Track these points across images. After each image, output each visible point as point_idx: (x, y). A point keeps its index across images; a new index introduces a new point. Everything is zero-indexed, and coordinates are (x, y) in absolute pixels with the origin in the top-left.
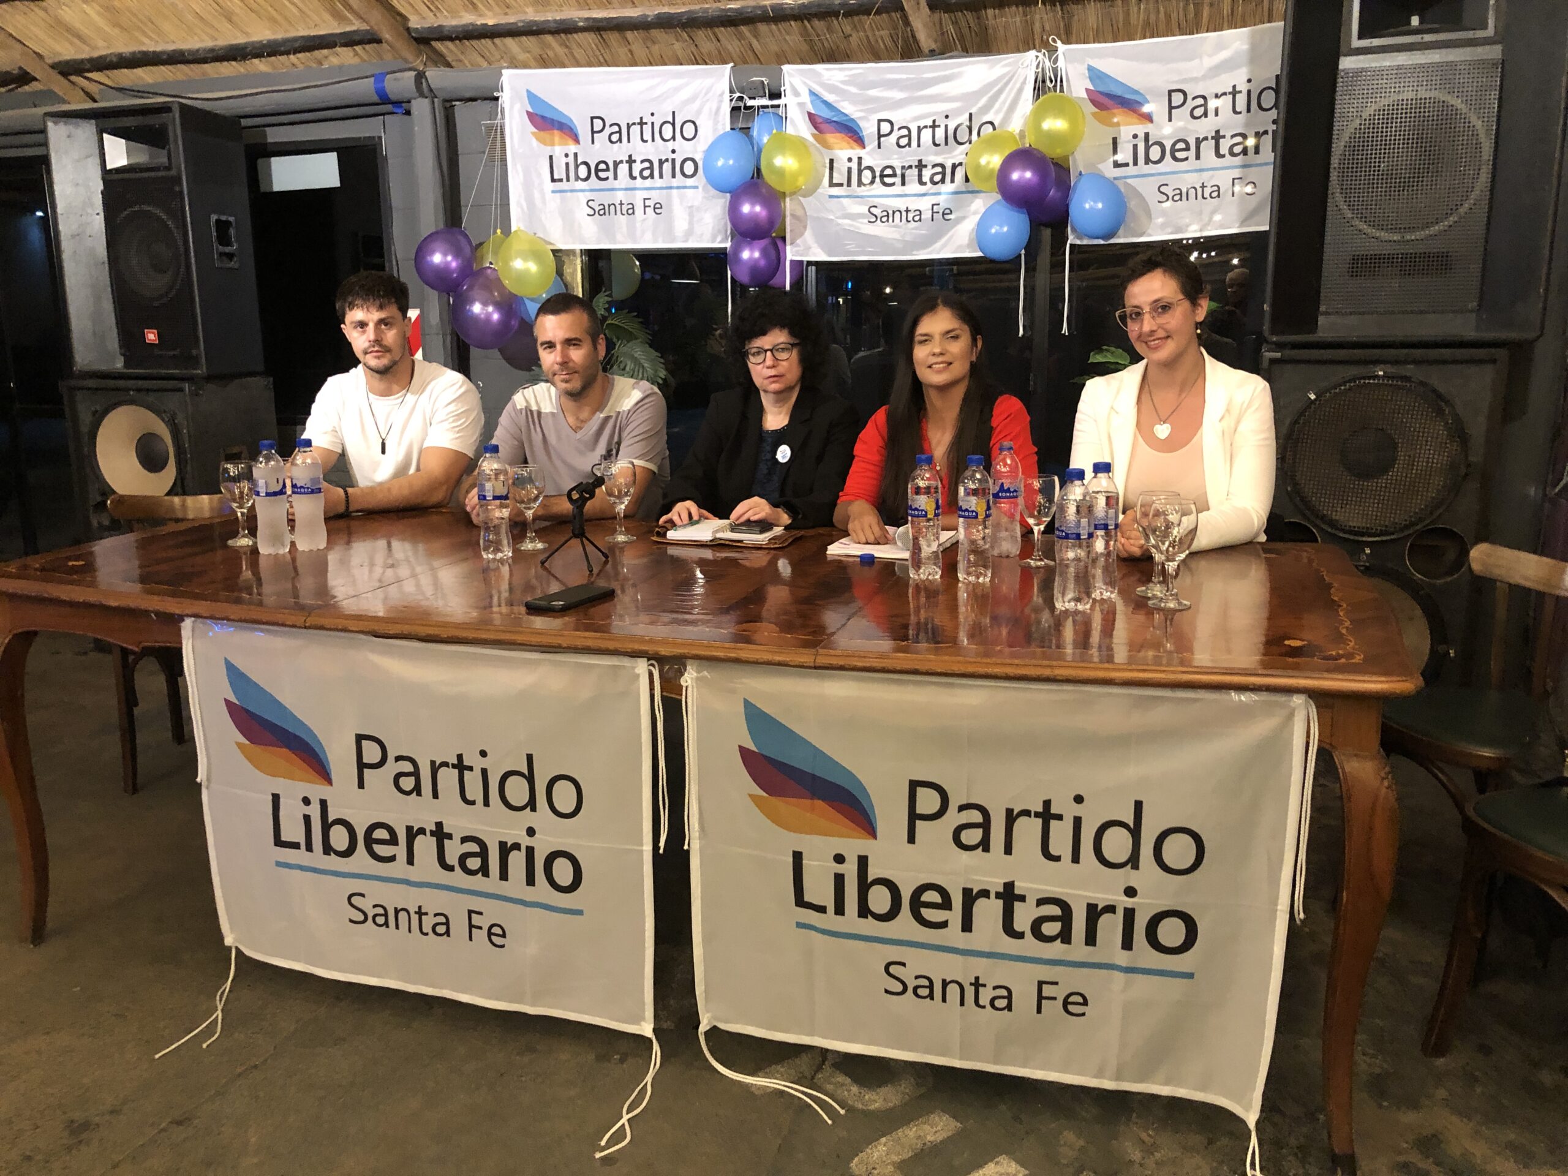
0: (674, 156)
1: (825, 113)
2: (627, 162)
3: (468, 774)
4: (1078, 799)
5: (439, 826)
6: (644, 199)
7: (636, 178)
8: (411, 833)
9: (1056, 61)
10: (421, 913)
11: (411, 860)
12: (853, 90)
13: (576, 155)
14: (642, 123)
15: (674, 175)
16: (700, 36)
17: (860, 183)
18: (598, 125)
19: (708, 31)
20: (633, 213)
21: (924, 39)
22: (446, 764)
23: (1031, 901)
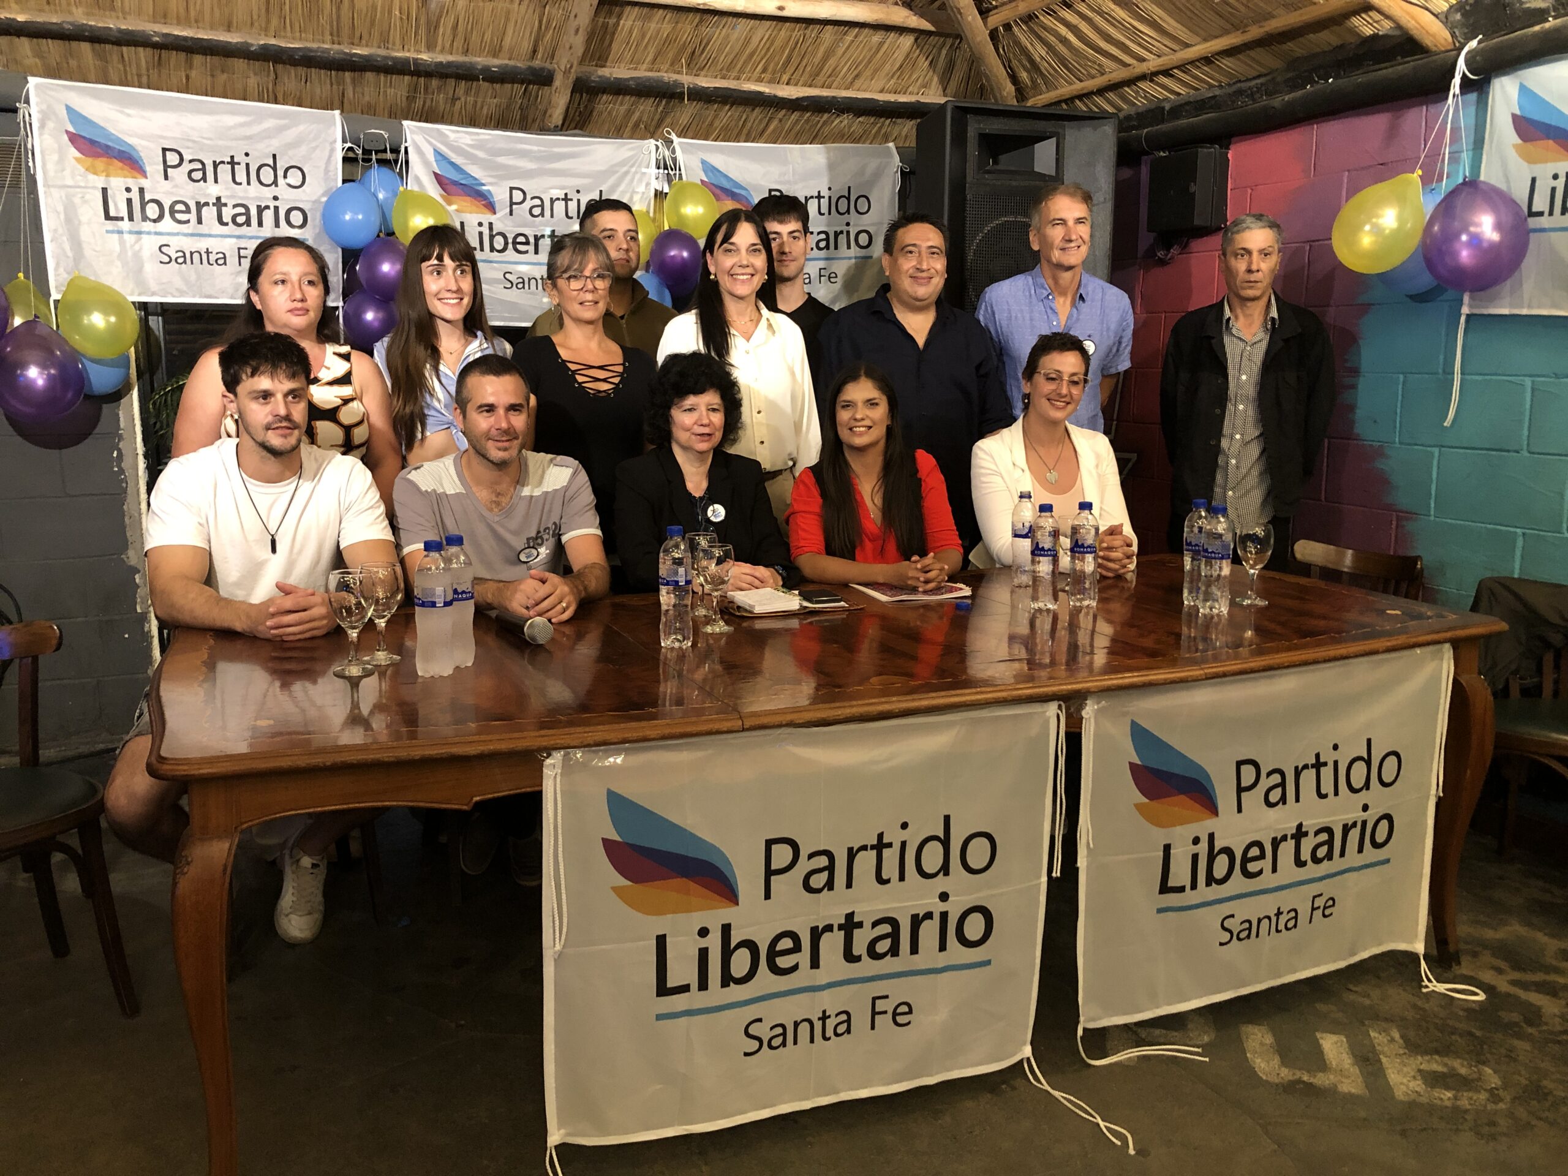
0: (277, 203)
2: (214, 204)
3: (886, 852)
4: (1336, 747)
5: (850, 916)
6: (239, 249)
7: (227, 224)
8: (816, 934)
9: (674, 152)
10: (824, 1017)
11: (815, 964)
12: (481, 154)
13: (142, 191)
14: (233, 163)
15: (277, 225)
16: (289, 73)
17: (492, 249)
18: (172, 158)
19: (302, 71)
20: (225, 263)
21: (557, 115)
22: (864, 848)
23: (1312, 834)
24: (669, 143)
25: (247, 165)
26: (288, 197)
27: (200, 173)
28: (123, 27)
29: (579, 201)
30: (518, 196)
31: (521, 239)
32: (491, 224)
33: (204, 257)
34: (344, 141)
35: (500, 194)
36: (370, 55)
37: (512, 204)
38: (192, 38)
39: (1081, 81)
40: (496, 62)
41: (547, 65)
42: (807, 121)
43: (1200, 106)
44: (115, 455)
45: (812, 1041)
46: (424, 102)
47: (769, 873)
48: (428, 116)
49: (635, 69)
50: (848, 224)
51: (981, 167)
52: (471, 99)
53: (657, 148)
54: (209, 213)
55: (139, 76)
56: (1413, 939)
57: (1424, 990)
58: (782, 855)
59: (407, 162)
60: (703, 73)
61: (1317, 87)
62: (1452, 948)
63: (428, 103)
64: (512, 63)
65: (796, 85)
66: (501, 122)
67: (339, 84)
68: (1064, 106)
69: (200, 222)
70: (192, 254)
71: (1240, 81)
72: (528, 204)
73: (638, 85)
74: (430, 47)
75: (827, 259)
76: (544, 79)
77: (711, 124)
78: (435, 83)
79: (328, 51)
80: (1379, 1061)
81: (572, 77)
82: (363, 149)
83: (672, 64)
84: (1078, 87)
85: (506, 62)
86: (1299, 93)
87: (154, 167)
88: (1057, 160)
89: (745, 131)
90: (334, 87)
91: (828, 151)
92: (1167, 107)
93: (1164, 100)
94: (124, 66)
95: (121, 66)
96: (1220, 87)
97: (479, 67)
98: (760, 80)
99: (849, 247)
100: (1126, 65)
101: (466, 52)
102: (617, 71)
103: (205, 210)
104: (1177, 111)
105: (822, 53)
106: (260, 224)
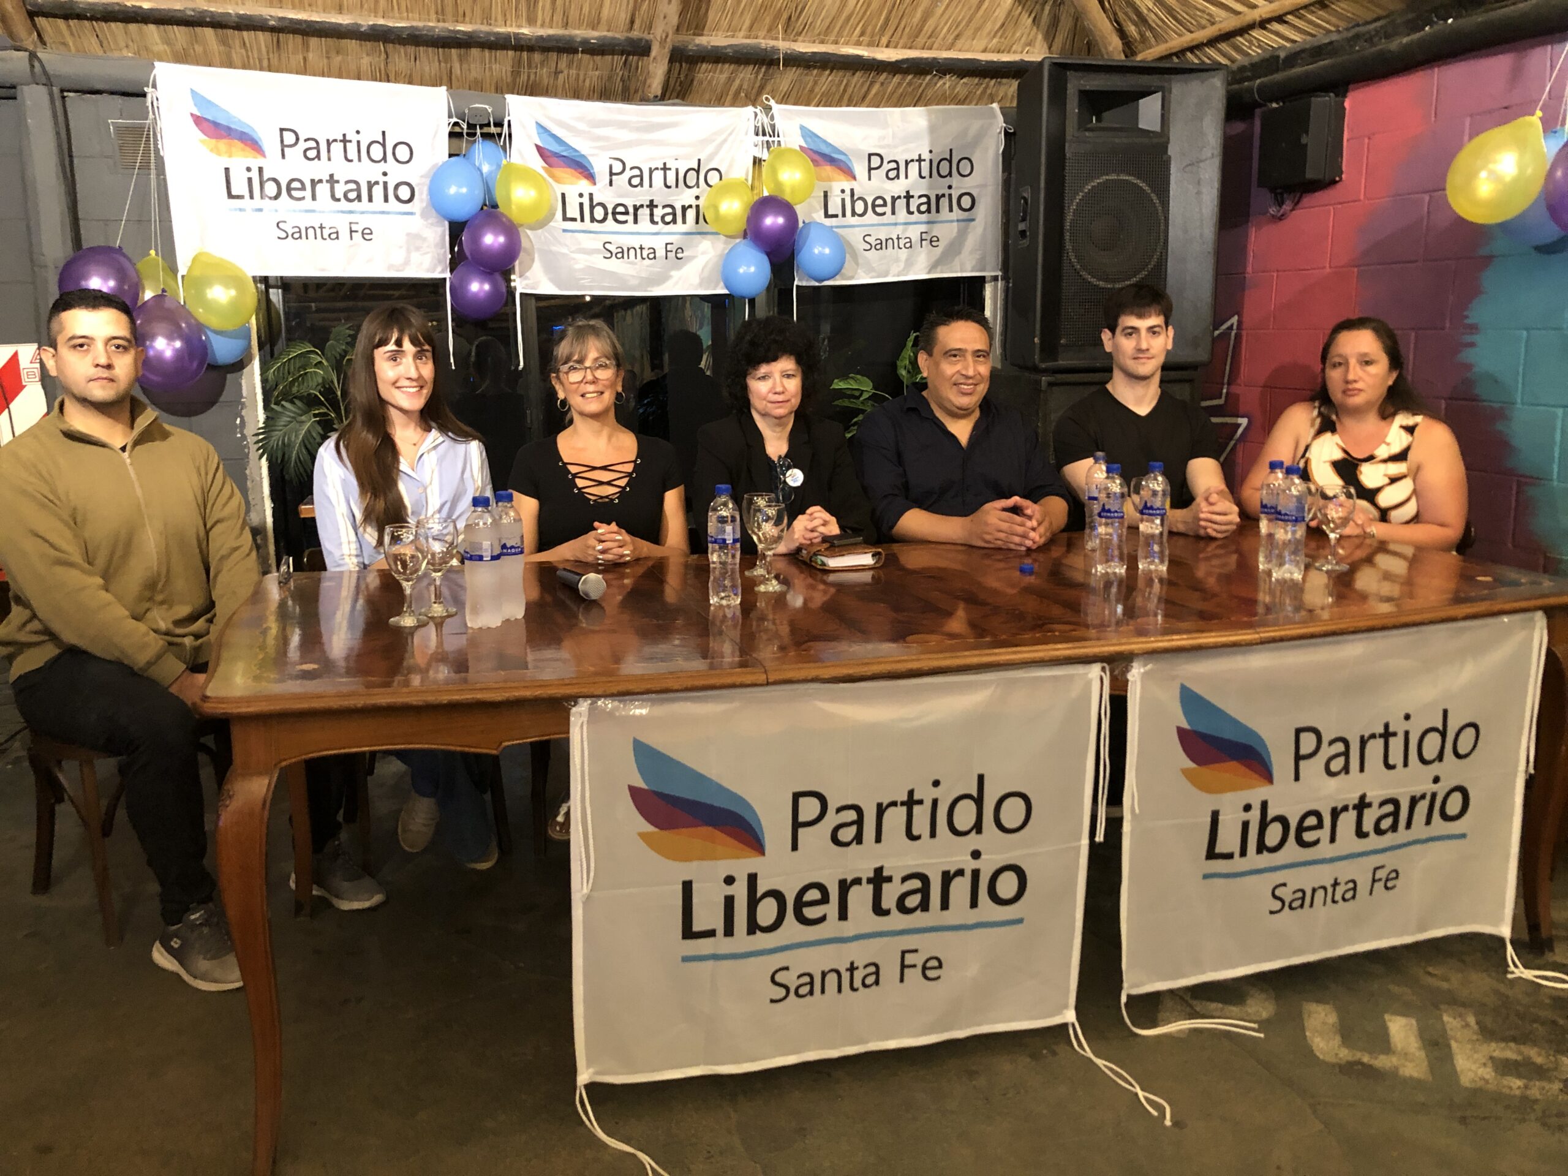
0: (385, 179)
1: (554, 147)
2: (327, 181)
3: (917, 809)
4: (1407, 717)
5: (879, 871)
6: (351, 224)
7: (339, 200)
8: (844, 887)
9: (772, 118)
10: (852, 969)
11: (843, 915)
12: (582, 126)
13: (261, 170)
14: (345, 141)
15: (386, 200)
16: (399, 53)
17: (593, 219)
18: (289, 138)
19: (411, 49)
20: (337, 238)
21: (656, 85)
22: (894, 804)
23: (1375, 805)
24: (768, 109)
25: (358, 142)
26: (396, 173)
27: (315, 151)
28: (242, 12)
29: (677, 170)
30: (617, 167)
31: (621, 209)
32: (591, 195)
33: (318, 231)
34: (450, 116)
35: (600, 168)
36: (474, 32)
37: (612, 174)
38: (306, 21)
39: (1191, 32)
40: (596, 34)
41: (646, 36)
42: (910, 84)
43: (1317, 52)
45: (840, 991)
46: (529, 77)
47: (797, 825)
48: (532, 90)
49: (733, 36)
50: (950, 187)
51: (1083, 125)
52: (573, 72)
53: (756, 115)
54: (323, 190)
55: (260, 61)
56: (1498, 922)
57: (1510, 976)
58: (809, 809)
59: (510, 135)
60: (800, 38)
61: (1436, 27)
63: (532, 77)
64: (610, 34)
65: (896, 47)
66: (604, 94)
67: (446, 62)
68: (1175, 59)
69: (314, 198)
70: (307, 229)
71: (1358, 25)
72: (628, 173)
73: (736, 52)
74: (531, 21)
75: (928, 223)
76: (641, 49)
77: (812, 91)
78: (537, 57)
79: (433, 28)
80: (1449, 1046)
81: (669, 46)
82: (468, 123)
83: (770, 30)
84: (1188, 39)
85: (605, 33)
86: (1416, 36)
87: (272, 147)
88: (1163, 116)
89: (846, 97)
90: (443, 64)
91: (929, 113)
92: (1282, 55)
93: (1279, 48)
94: (247, 51)
95: (243, 51)
96: (1338, 31)
97: (579, 40)
98: (858, 43)
99: (951, 210)
100: (1237, 13)
101: (566, 25)
102: (715, 39)
103: (319, 187)
104: (1293, 58)
105: (919, 14)
106: (370, 200)
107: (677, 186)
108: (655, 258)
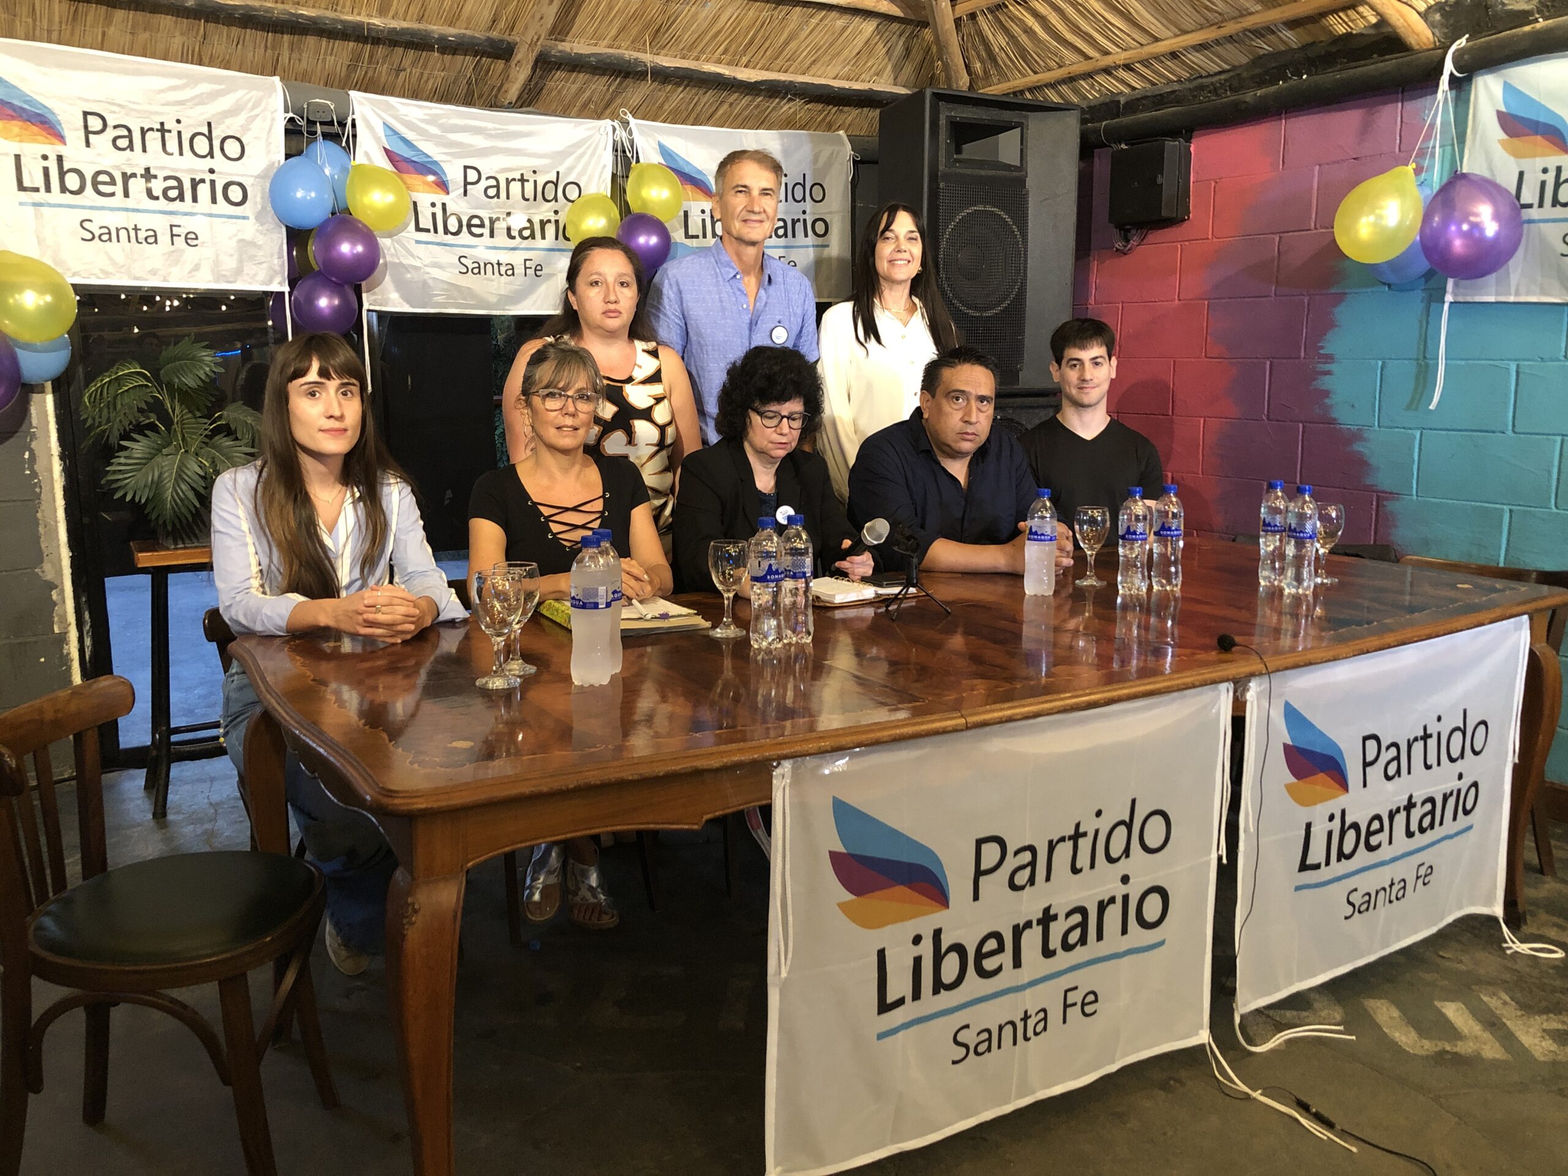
0: (212, 177)
1: (406, 153)
2: (142, 176)
3: (1081, 841)
4: (1439, 719)
5: (1047, 910)
6: (171, 226)
7: (157, 198)
8: (1018, 932)
9: (631, 133)
10: (1026, 1018)
11: (1017, 963)
12: (434, 130)
13: (60, 159)
14: (163, 130)
15: (214, 200)
16: (221, 34)
17: (446, 231)
18: (95, 124)
19: (235, 31)
20: (156, 242)
21: (513, 91)
22: (1062, 839)
23: (1419, 805)
24: (625, 124)
25: (179, 133)
26: (226, 171)
27: (125, 139)
29: (535, 182)
30: (472, 176)
31: (476, 221)
32: (444, 205)
33: (132, 233)
34: (286, 111)
35: (453, 173)
36: (318, 17)
37: (466, 183)
39: (1035, 73)
40: (452, 31)
41: (506, 37)
42: (757, 106)
43: (1159, 100)
44: (27, 456)
45: (1015, 1043)
46: (366, 73)
47: (979, 873)
48: (369, 86)
49: (596, 45)
50: (804, 212)
51: (948, 156)
52: (416, 71)
53: (614, 130)
54: (137, 186)
55: (49, 32)
56: (1490, 901)
57: (1509, 952)
58: (991, 854)
59: (355, 136)
60: (663, 52)
61: (1291, 82)
62: (1520, 908)
63: (370, 74)
64: (468, 32)
65: (754, 68)
66: (444, 96)
67: (274, 48)
68: (1028, 96)
69: (126, 194)
70: (118, 230)
71: (1201, 77)
72: (484, 183)
73: (599, 61)
74: (383, 11)
75: (786, 247)
76: (503, 51)
77: (661, 107)
78: (381, 50)
79: (268, 10)
80: (1505, 1024)
81: (537, 49)
82: (308, 119)
83: (633, 42)
84: (1032, 79)
85: (463, 31)
86: (1273, 89)
87: (74, 134)
88: (1022, 150)
89: (693, 115)
90: (269, 51)
91: (782, 136)
92: (1122, 100)
93: (1118, 94)
94: (34, 21)
95: (30, 20)
96: (1179, 81)
97: (436, 36)
98: (719, 62)
99: (806, 235)
100: (1087, 58)
101: (420, 20)
102: (577, 46)
103: (132, 181)
104: (1133, 105)
105: (785, 35)
106: (195, 199)
107: (535, 199)
108: (513, 274)
